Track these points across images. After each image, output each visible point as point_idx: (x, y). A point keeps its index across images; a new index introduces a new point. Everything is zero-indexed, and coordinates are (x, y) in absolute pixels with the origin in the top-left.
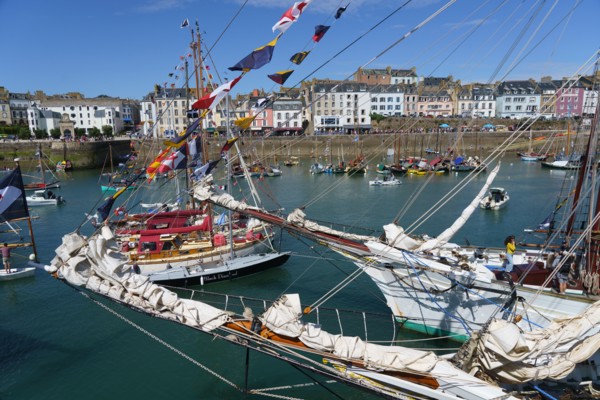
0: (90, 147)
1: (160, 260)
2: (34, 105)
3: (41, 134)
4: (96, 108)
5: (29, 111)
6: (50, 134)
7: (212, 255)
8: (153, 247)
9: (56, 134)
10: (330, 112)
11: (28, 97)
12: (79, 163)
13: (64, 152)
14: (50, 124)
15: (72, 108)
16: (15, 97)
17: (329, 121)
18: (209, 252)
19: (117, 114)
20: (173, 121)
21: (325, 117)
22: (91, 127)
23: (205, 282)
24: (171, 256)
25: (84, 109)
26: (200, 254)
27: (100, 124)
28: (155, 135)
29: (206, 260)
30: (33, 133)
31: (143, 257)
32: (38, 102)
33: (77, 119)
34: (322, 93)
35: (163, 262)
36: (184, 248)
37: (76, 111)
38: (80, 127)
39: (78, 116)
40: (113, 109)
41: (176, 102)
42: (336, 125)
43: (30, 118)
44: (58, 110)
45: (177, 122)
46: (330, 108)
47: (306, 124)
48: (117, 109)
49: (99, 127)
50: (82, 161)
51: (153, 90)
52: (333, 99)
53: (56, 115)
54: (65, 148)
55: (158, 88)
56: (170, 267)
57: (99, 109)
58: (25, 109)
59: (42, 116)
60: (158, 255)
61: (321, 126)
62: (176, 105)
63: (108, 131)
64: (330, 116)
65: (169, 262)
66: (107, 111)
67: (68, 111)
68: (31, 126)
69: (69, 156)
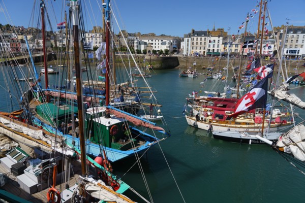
0: (161, 59)
1: (225, 125)
2: (137, 39)
3: (139, 52)
4: (162, 41)
5: (135, 41)
6: (142, 52)
7: (255, 128)
8: (221, 117)
9: (145, 52)
10: (294, 46)
11: (134, 35)
12: (155, 66)
13: (150, 61)
14: (143, 48)
15: (152, 40)
16: (130, 35)
17: (292, 51)
18: (253, 126)
19: (171, 44)
20: (199, 48)
21: (289, 49)
22: (159, 49)
23: (252, 143)
24: (230, 124)
25: (157, 41)
26: (248, 126)
27: (163, 48)
28: (189, 55)
29: (250, 130)
30: (136, 51)
31: (215, 121)
32: (138, 37)
33: (153, 45)
34: (291, 34)
35: (226, 126)
36: (238, 120)
37: (154, 42)
38: (155, 49)
39: (154, 44)
40: (170, 41)
41: (201, 38)
42: (297, 54)
43: (135, 45)
44: (146, 41)
45: (200, 48)
46: (294, 43)
47: (275, 52)
48: (172, 41)
49: (163, 50)
50: (157, 65)
51: (191, 32)
52: (298, 38)
53: (145, 43)
54: (151, 59)
55: (193, 31)
56: (229, 130)
57: (164, 41)
58: (134, 40)
59: (140, 44)
60: (224, 122)
61: (286, 54)
62: (201, 40)
63: (167, 51)
64: (293, 48)
65: (230, 127)
66: (167, 42)
67: (150, 41)
68: (135, 48)
69: (152, 63)
